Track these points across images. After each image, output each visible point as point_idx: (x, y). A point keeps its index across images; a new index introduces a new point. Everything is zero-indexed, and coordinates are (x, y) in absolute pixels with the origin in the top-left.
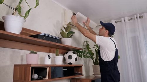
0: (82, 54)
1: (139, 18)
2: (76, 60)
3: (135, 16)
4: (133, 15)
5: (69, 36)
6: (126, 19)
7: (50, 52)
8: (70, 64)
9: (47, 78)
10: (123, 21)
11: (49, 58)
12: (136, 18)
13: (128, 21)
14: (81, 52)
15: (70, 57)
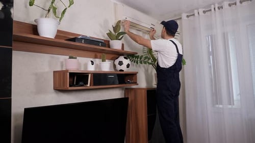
0: (139, 59)
1: (217, 9)
2: (128, 66)
3: (213, 6)
4: (210, 6)
5: (120, 38)
6: (201, 11)
7: (96, 57)
8: (121, 70)
9: (89, 85)
10: (196, 14)
11: (92, 64)
12: (213, 10)
13: (203, 14)
14: (137, 57)
15: (121, 63)
